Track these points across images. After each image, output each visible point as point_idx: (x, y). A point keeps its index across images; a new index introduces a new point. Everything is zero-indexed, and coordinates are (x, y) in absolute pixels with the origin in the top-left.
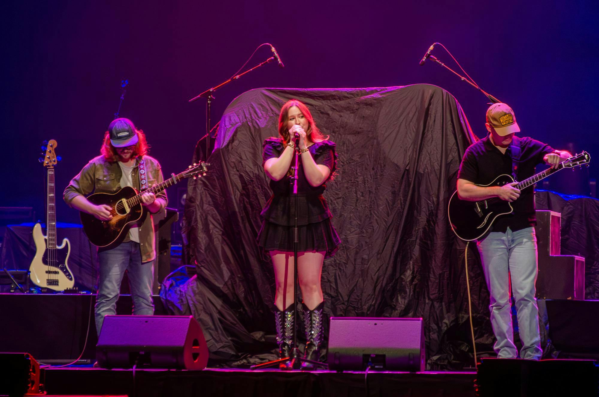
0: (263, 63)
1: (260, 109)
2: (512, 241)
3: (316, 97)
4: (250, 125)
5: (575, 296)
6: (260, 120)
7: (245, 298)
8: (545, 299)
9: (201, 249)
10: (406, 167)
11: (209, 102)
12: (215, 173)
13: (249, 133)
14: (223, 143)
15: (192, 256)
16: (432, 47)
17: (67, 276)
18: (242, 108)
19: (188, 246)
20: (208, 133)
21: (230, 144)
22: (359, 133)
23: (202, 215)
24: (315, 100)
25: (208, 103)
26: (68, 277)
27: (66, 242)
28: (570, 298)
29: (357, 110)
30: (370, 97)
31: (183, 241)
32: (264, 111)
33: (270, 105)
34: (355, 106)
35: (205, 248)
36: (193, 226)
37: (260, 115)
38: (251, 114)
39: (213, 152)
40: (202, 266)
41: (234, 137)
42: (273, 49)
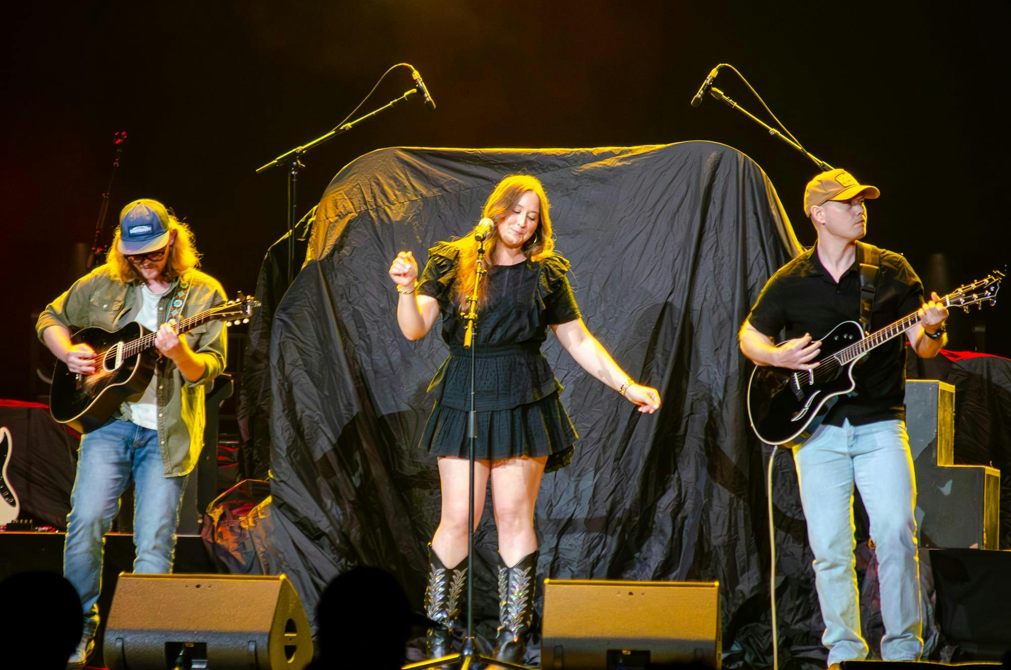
0: (396, 100)
1: (391, 187)
2: (854, 438)
3: (497, 164)
4: (374, 217)
5: (985, 542)
6: (393, 207)
7: (363, 541)
8: (928, 548)
9: (281, 449)
10: (668, 297)
11: (293, 173)
12: (307, 306)
13: (371, 231)
14: (323, 250)
15: (258, 462)
16: (714, 73)
17: (5, 497)
18: (358, 184)
19: (251, 443)
20: (291, 228)
21: (336, 252)
22: (578, 232)
23: (283, 385)
24: (496, 171)
25: (292, 175)
26: (7, 499)
27: (5, 433)
28: (975, 546)
29: (575, 189)
30: (601, 166)
31: (240, 434)
32: (399, 191)
33: (411, 178)
34: (572, 182)
35: (288, 448)
36: (259, 406)
37: (392, 198)
38: (374, 198)
39: (303, 266)
40: (281, 481)
41: (345, 238)
42: (416, 75)
